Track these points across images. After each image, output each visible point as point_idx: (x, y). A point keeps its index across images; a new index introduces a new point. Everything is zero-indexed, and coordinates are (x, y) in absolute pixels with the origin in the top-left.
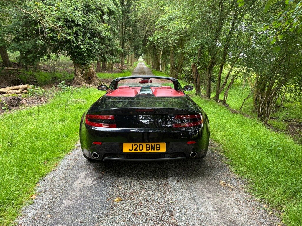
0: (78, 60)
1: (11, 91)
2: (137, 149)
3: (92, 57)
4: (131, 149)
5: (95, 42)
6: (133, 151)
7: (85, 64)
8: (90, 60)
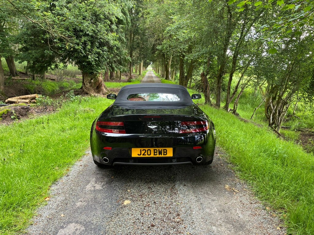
0: (86, 69)
1: (19, 100)
2: (145, 154)
3: (100, 66)
4: (140, 154)
5: (103, 51)
6: (142, 156)
7: (93, 73)
8: (98, 69)
